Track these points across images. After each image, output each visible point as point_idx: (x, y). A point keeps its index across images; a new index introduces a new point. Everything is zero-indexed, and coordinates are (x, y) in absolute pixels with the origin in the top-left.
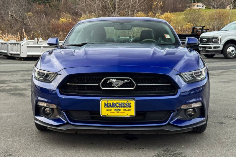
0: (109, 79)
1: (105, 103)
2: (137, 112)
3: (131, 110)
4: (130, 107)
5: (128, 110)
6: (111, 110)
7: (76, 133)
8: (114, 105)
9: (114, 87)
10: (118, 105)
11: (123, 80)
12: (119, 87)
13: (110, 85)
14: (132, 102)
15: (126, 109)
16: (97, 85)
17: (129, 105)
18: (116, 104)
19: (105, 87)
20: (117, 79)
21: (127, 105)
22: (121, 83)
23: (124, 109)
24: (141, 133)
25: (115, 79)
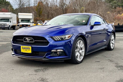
0: (26, 38)
1: (22, 47)
3: (30, 50)
14: (30, 47)
16: (22, 40)
20: (28, 38)
24: (38, 60)
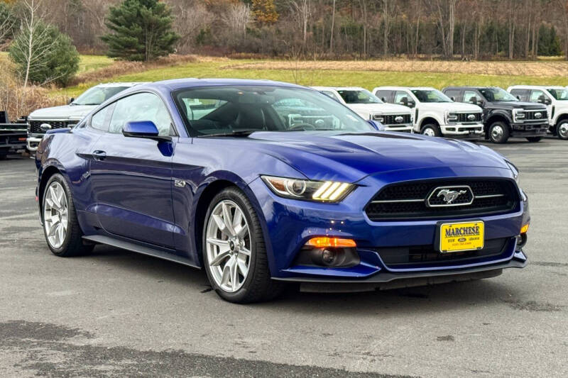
0: (439, 190)
1: (446, 230)
2: (486, 241)
3: (478, 238)
4: (477, 233)
5: (476, 239)
6: (454, 240)
7: (377, 289)
8: (458, 232)
9: (445, 203)
10: (462, 232)
11: (458, 190)
12: (452, 203)
13: (441, 200)
14: (481, 225)
15: (473, 237)
16: (423, 200)
17: (477, 230)
18: (460, 231)
19: (435, 204)
20: (451, 190)
21: (473, 230)
22: (455, 195)
23: (470, 237)
25: (447, 189)
